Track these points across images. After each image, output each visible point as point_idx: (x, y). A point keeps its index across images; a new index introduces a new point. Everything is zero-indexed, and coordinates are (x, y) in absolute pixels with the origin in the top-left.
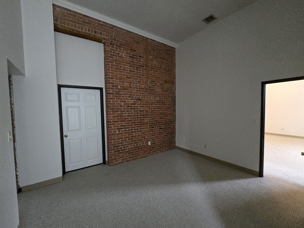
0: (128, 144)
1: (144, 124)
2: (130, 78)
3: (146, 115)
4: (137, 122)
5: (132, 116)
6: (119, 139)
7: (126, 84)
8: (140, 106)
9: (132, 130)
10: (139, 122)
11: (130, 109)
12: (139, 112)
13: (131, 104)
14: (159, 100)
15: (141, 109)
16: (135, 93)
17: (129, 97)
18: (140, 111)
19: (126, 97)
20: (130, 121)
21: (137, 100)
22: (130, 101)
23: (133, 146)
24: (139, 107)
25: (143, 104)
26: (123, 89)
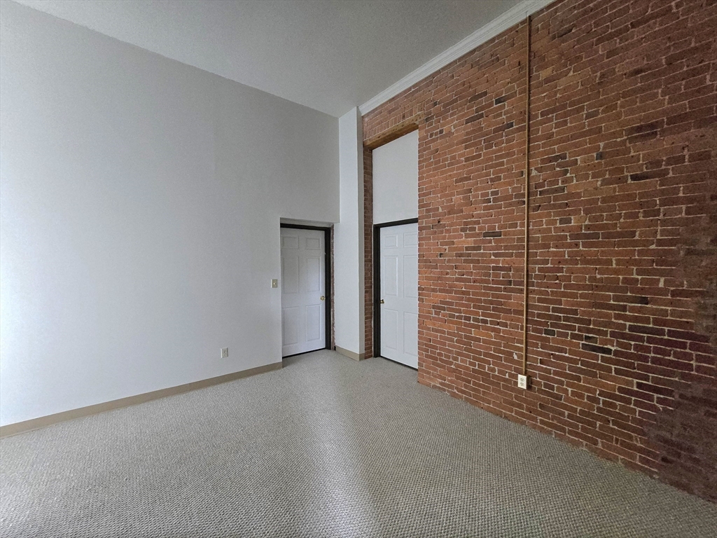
0: (459, 354)
1: (509, 311)
2: (468, 179)
3: (517, 283)
4: (485, 301)
5: (469, 280)
6: (437, 331)
7: (457, 199)
8: (495, 255)
9: (468, 319)
10: (491, 302)
11: (466, 261)
12: (491, 272)
13: (467, 249)
14: (588, 228)
15: (497, 262)
16: (479, 216)
17: (462, 230)
18: (495, 268)
19: (455, 231)
20: (463, 293)
21: (486, 235)
22: (464, 241)
23: (471, 364)
24: (493, 257)
25: (506, 248)
26: (449, 213)
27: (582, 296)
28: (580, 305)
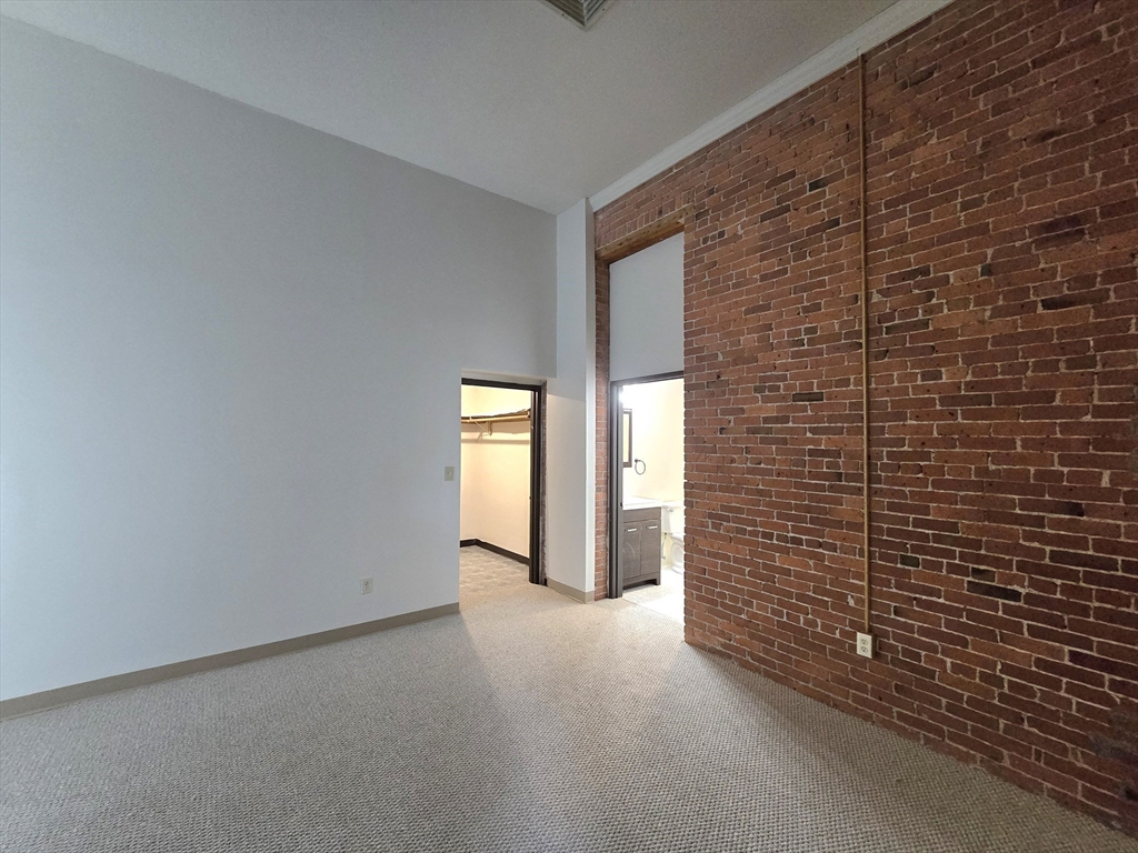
0: (753, 595)
1: (839, 524)
2: (766, 307)
3: (850, 478)
4: (797, 507)
5: (769, 472)
6: (716, 555)
7: (749, 340)
8: (813, 431)
9: (769, 536)
10: (808, 509)
11: (763, 441)
12: (807, 458)
13: (766, 420)
14: (971, 386)
15: (818, 442)
16: (786, 367)
17: (757, 390)
18: (811, 453)
19: (745, 391)
20: (760, 492)
21: (797, 397)
22: (760, 408)
23: (774, 612)
24: (809, 435)
25: (831, 419)
26: (735, 363)
27: (964, 500)
28: (961, 514)
